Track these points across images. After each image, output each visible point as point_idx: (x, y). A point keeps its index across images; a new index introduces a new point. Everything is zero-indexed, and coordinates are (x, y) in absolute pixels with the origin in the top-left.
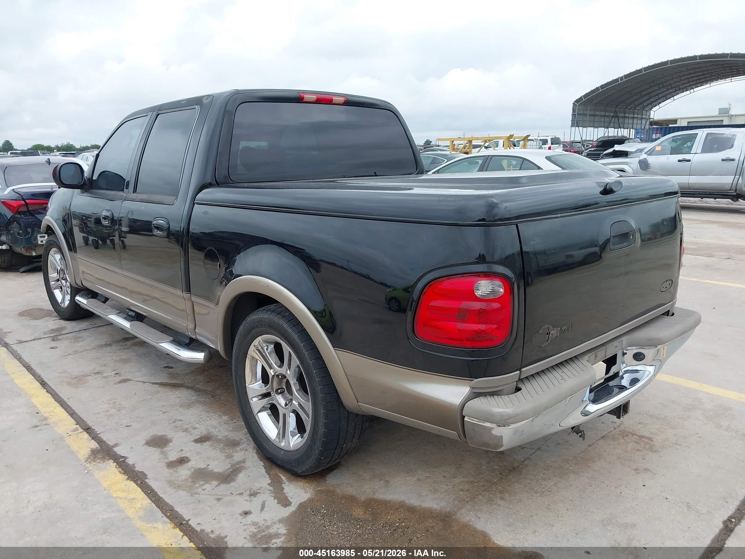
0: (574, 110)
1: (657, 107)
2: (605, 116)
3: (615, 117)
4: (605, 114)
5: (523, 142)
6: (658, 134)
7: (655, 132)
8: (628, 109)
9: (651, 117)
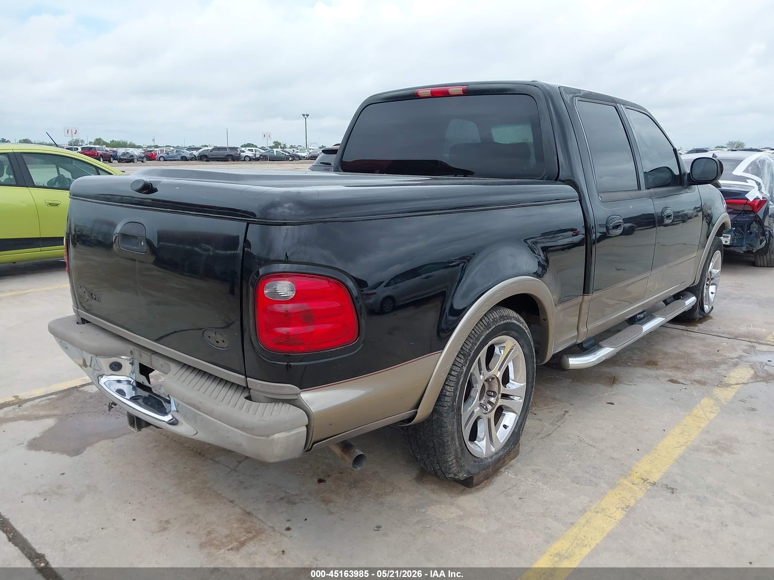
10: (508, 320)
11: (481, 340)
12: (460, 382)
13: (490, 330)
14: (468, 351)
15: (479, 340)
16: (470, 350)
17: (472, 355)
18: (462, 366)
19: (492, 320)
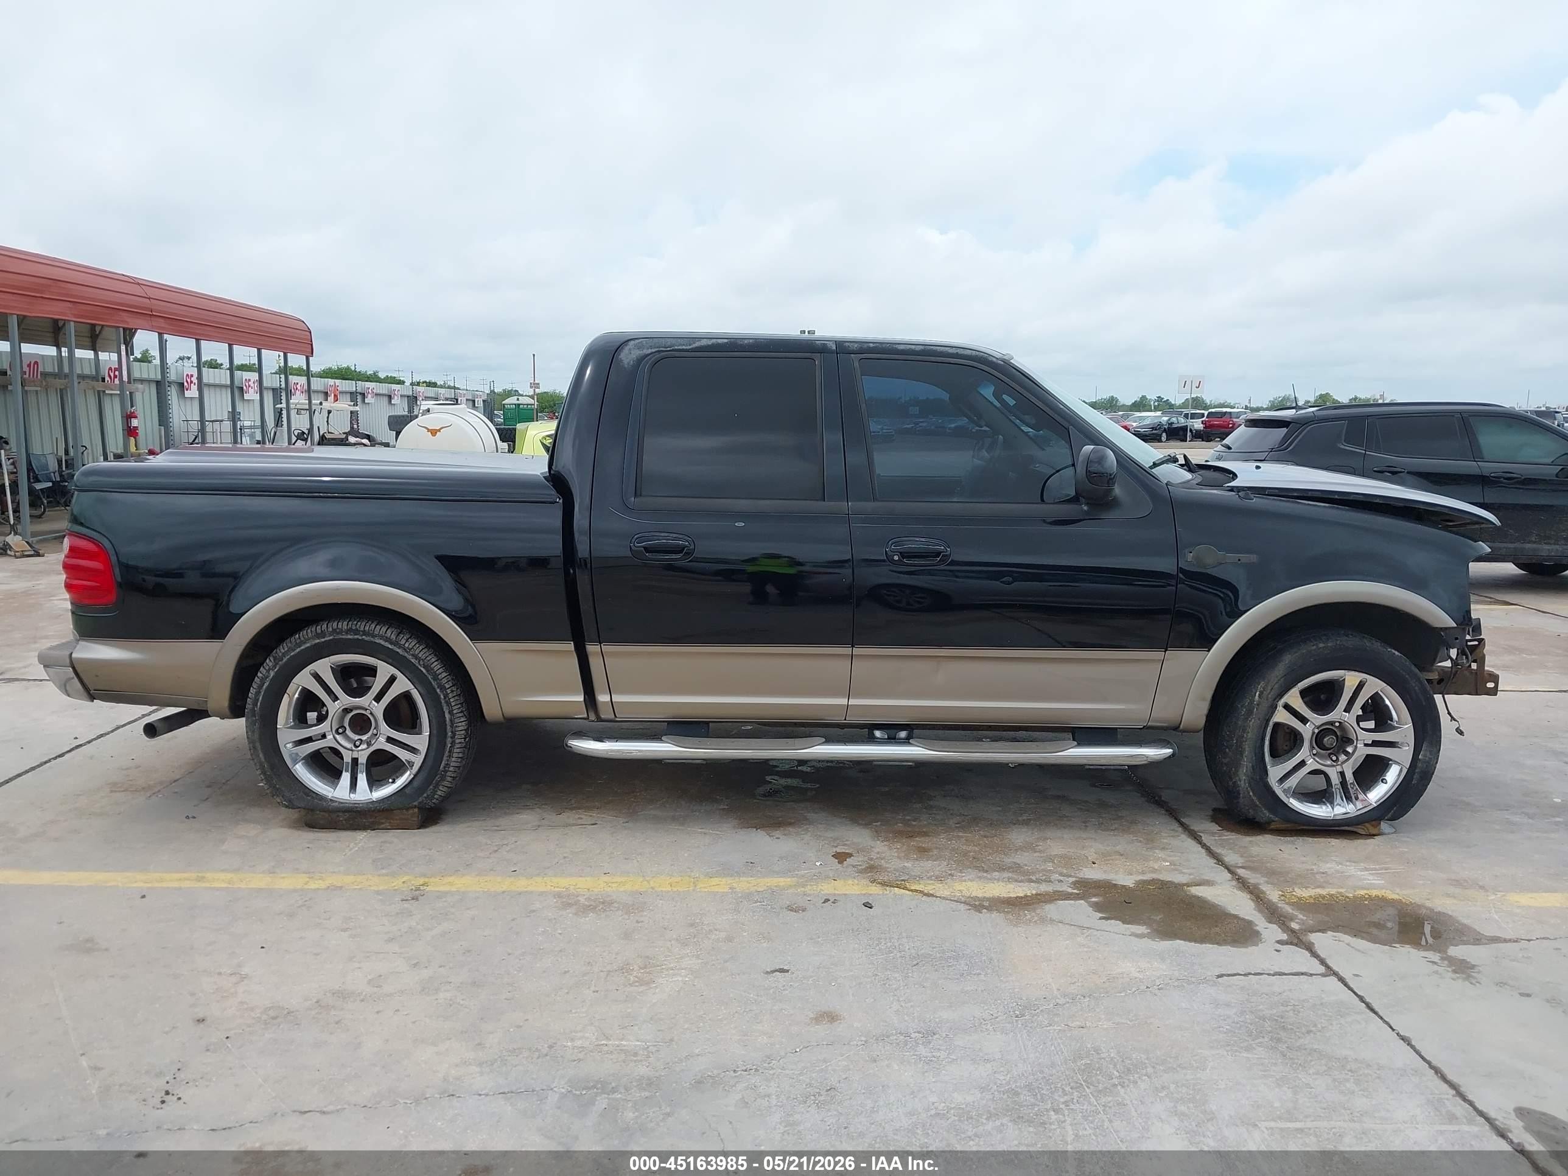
10: (364, 637)
11: (302, 648)
12: (264, 687)
13: (323, 640)
14: (280, 654)
15: (300, 647)
16: (284, 655)
17: (284, 661)
18: (269, 669)
19: (331, 629)
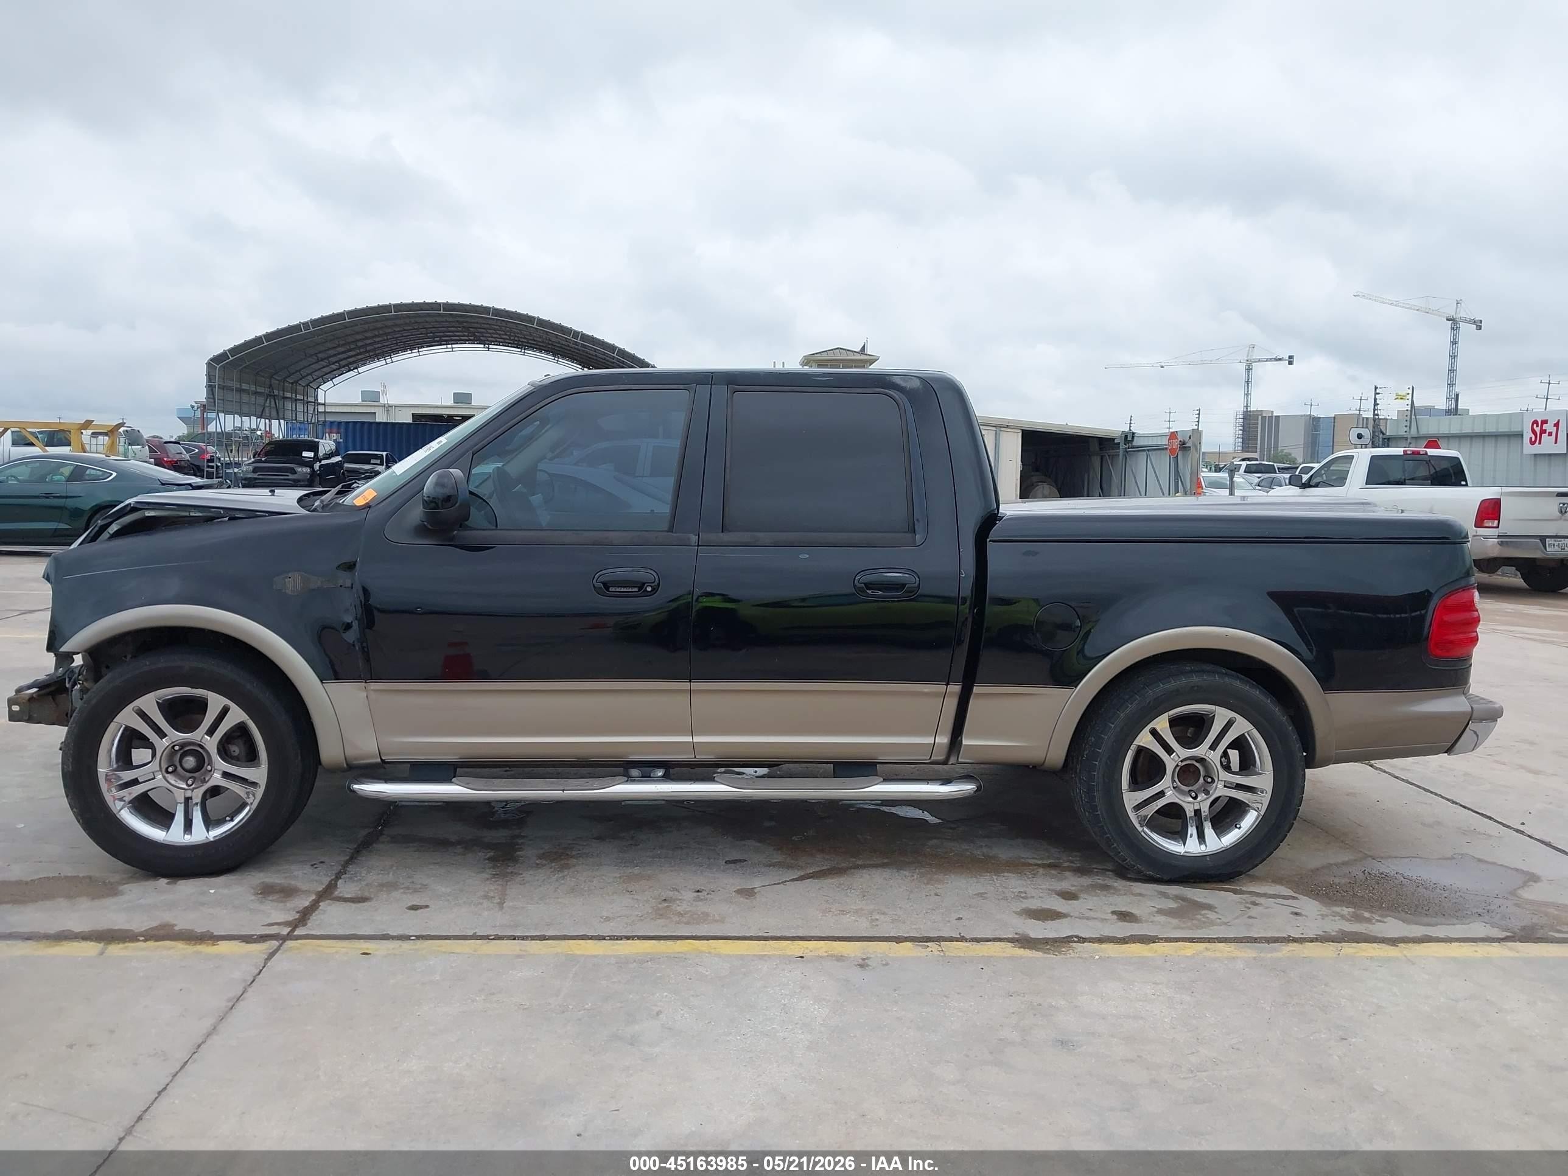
0: (210, 377)
1: (330, 384)
2: (256, 393)
3: (270, 396)
4: (256, 389)
5: (107, 438)
6: (335, 435)
7: (327, 430)
8: (290, 383)
9: (319, 401)
